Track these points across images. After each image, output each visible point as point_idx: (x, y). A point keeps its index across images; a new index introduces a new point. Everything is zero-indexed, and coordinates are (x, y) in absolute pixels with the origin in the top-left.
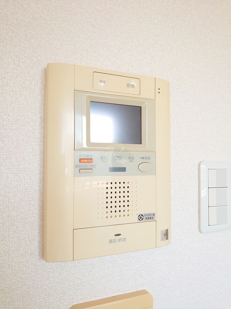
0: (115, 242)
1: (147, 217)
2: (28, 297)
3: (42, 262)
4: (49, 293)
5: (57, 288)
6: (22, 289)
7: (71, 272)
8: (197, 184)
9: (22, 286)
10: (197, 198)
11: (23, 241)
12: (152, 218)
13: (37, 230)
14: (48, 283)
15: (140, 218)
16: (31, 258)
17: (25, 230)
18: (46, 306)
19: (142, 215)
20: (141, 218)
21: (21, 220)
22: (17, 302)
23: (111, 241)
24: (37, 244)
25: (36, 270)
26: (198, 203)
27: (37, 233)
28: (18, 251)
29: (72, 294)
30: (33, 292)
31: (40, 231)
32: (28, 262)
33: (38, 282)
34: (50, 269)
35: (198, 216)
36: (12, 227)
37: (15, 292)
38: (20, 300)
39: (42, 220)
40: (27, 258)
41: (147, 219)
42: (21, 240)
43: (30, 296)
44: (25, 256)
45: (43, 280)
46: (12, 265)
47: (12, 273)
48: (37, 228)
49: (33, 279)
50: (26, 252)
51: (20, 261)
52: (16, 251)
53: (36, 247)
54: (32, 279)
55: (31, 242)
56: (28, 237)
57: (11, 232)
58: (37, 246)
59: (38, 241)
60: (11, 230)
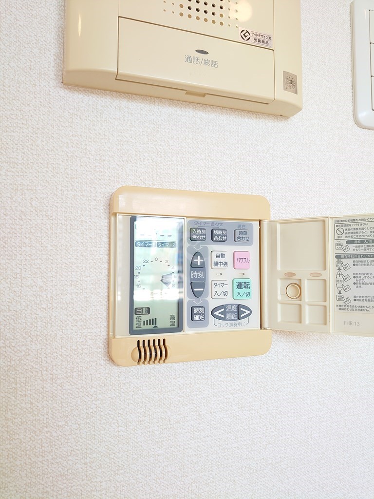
0: (198, 62)
1: (258, 38)
2: (33, 148)
3: (60, 92)
4: (73, 153)
5: (88, 148)
6: (23, 132)
7: (114, 125)
8: (349, 37)
9: (23, 126)
10: (350, 62)
11: (26, 46)
12: (267, 43)
13: (53, 33)
14: (71, 134)
15: (244, 35)
16: (40, 80)
17: (31, 28)
18: (66, 175)
19: (247, 32)
20: (246, 37)
21: (24, 8)
22: (13, 152)
23: (189, 59)
24: (52, 58)
25: (50, 105)
26: (350, 72)
27: (52, 39)
28: (16, 61)
29: (117, 167)
30: (44, 144)
31: (58, 36)
32: (35, 85)
33: (53, 127)
34: (75, 110)
35: (351, 94)
36: (7, 15)
37: (10, 134)
38: (17, 149)
39: (62, 17)
40: (34, 78)
41: (257, 41)
42: (22, 42)
43: (38, 148)
44: (30, 73)
45: (62, 126)
46: (4, 82)
47: (4, 97)
48: (53, 30)
49: (44, 119)
50: (32, 68)
51: (19, 80)
52: (12, 60)
53: (50, 63)
54: (42, 118)
55: (41, 52)
56: (35, 41)
57: (4, 24)
58: (52, 62)
59: (54, 53)
60: (4, 20)
